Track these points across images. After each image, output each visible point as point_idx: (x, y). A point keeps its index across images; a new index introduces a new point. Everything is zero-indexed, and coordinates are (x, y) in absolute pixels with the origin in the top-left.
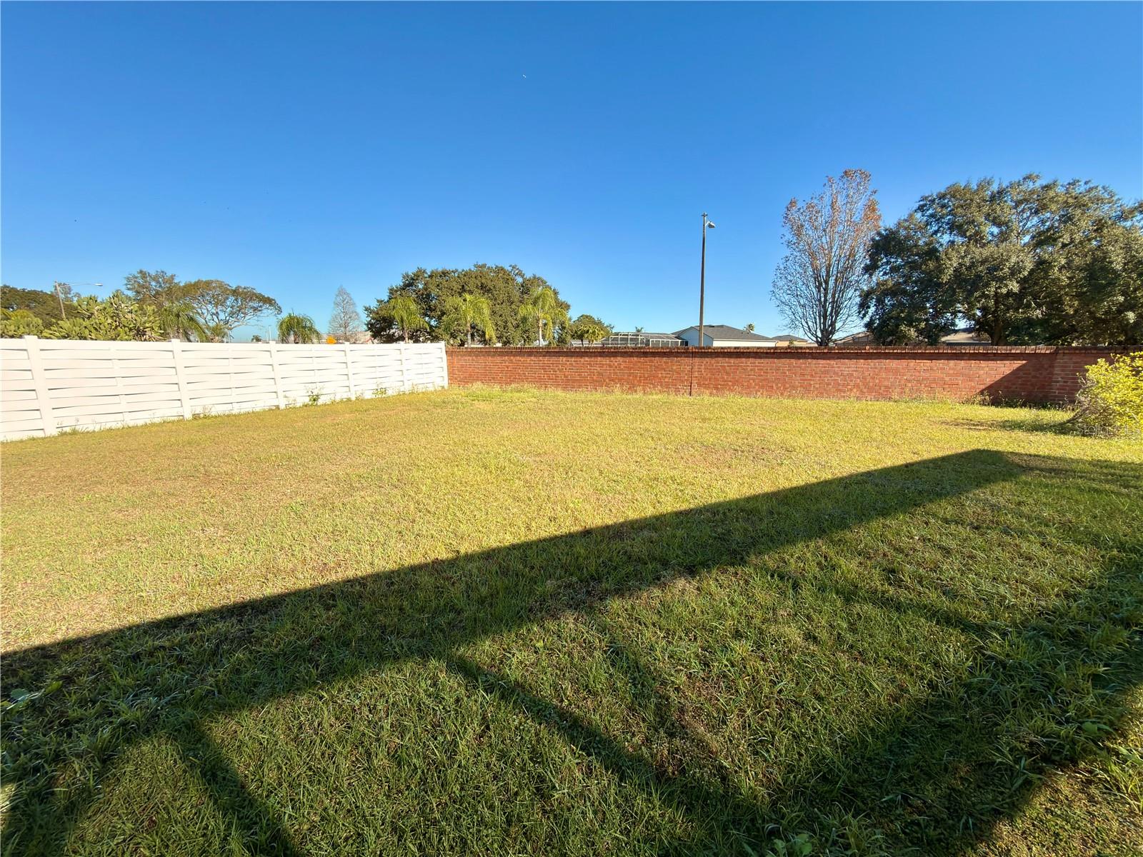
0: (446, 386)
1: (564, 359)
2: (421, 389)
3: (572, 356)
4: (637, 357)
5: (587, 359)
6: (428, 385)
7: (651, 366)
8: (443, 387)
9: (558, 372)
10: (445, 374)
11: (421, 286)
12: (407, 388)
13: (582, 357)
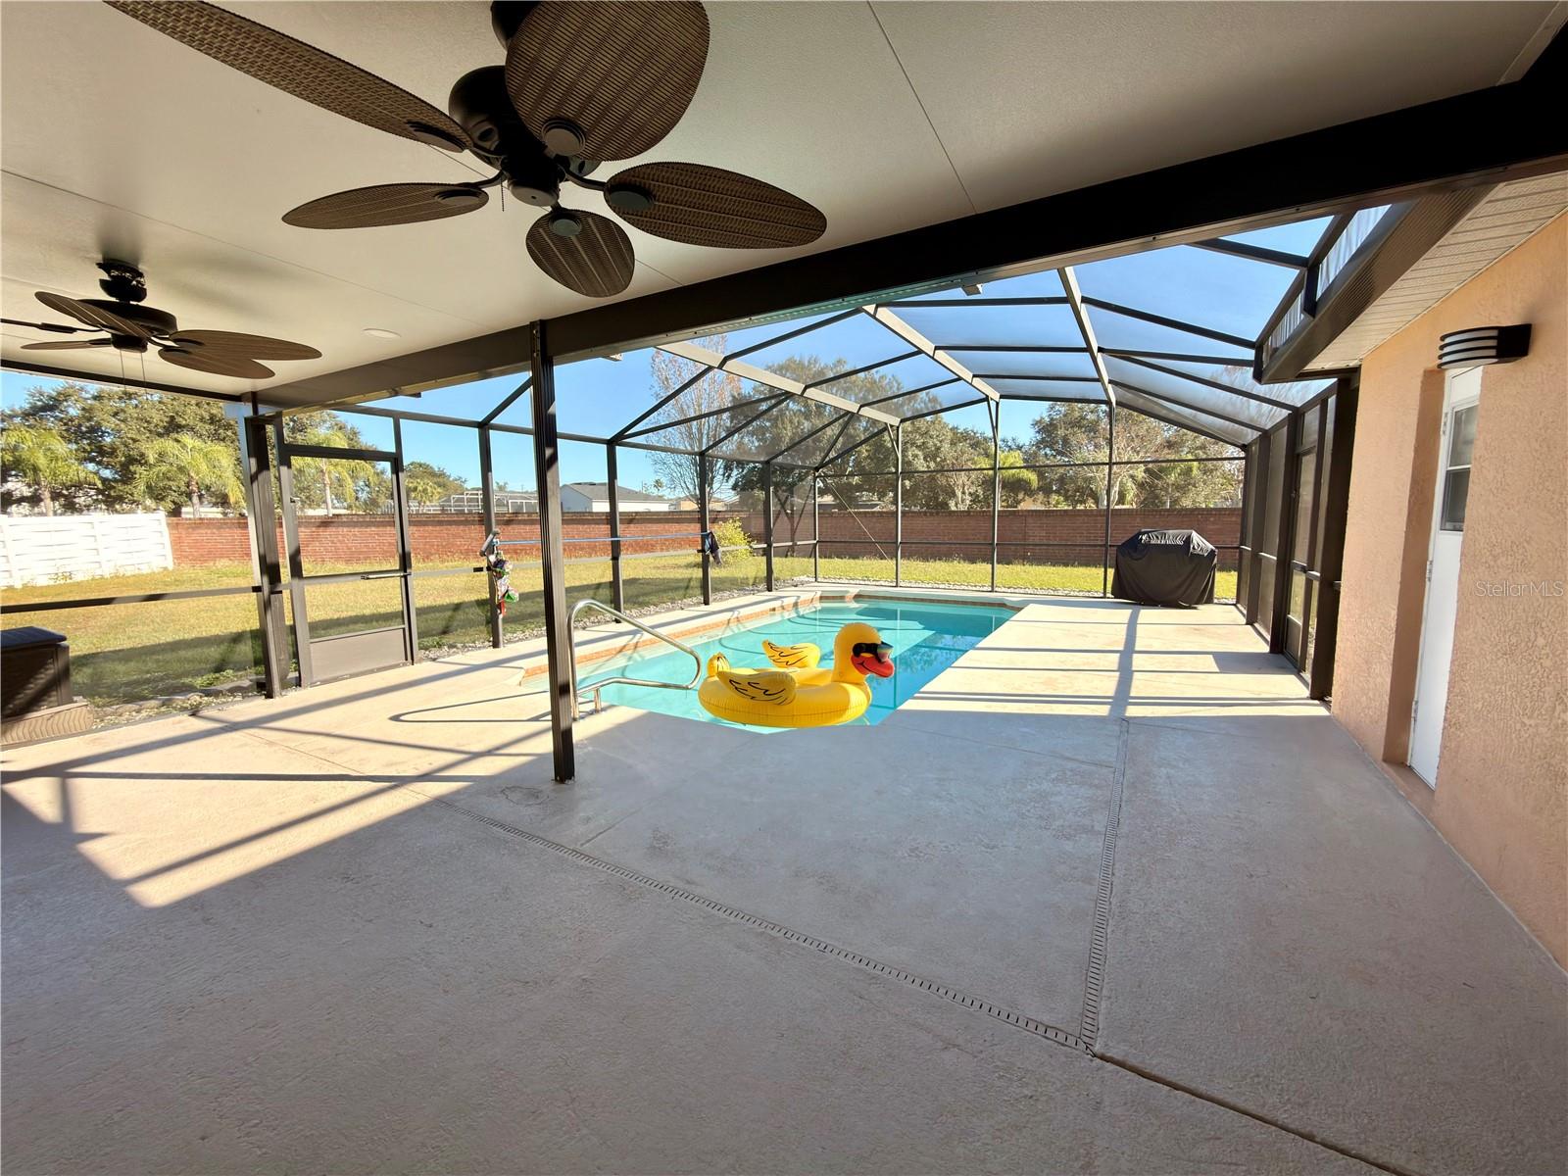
0: (171, 567)
1: (345, 529)
2: (129, 571)
3: (355, 527)
4: (432, 525)
5: (373, 529)
6: (141, 566)
7: (448, 534)
8: (165, 569)
9: (338, 545)
10: (168, 551)
11: (73, 412)
12: (107, 571)
13: (367, 527)
